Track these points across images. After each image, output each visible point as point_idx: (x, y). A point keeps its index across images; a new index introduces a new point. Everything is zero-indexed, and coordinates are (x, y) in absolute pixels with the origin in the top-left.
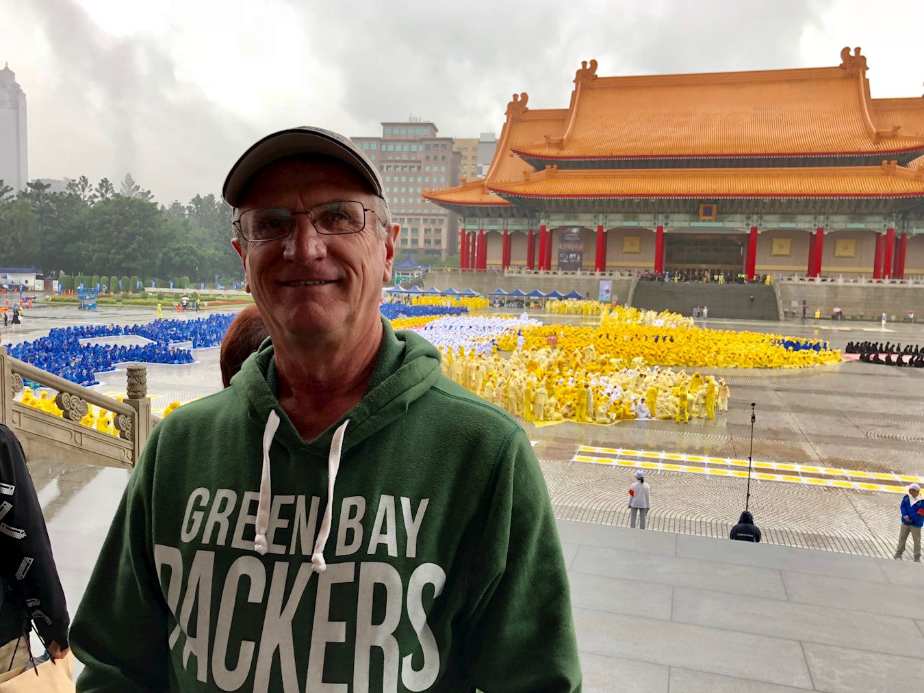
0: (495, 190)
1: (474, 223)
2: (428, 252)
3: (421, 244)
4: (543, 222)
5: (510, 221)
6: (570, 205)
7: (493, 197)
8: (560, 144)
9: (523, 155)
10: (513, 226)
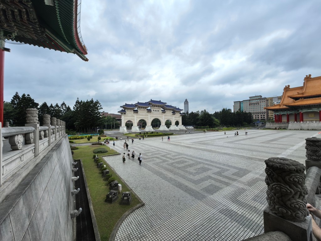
0: (285, 105)
1: (278, 113)
2: (261, 120)
3: (260, 118)
4: (300, 111)
5: (288, 111)
6: (309, 107)
7: (285, 107)
8: (303, 94)
9: (291, 97)
10: (289, 113)
